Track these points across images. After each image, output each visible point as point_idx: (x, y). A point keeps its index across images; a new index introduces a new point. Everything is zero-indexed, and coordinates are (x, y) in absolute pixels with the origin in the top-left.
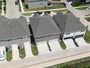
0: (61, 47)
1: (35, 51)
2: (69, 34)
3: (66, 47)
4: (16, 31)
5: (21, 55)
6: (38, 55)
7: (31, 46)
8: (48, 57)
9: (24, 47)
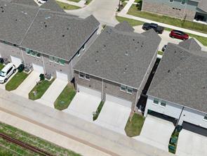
1: (64, 100)
4: (49, 38)
7: (67, 87)
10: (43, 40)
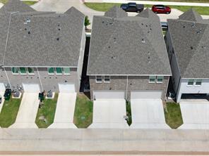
0: (166, 119)
1: (84, 116)
2: (199, 83)
3: (182, 123)
5: (41, 118)
6: (90, 127)
7: (77, 99)
8: (114, 139)
9: (57, 96)
10: (33, 50)
